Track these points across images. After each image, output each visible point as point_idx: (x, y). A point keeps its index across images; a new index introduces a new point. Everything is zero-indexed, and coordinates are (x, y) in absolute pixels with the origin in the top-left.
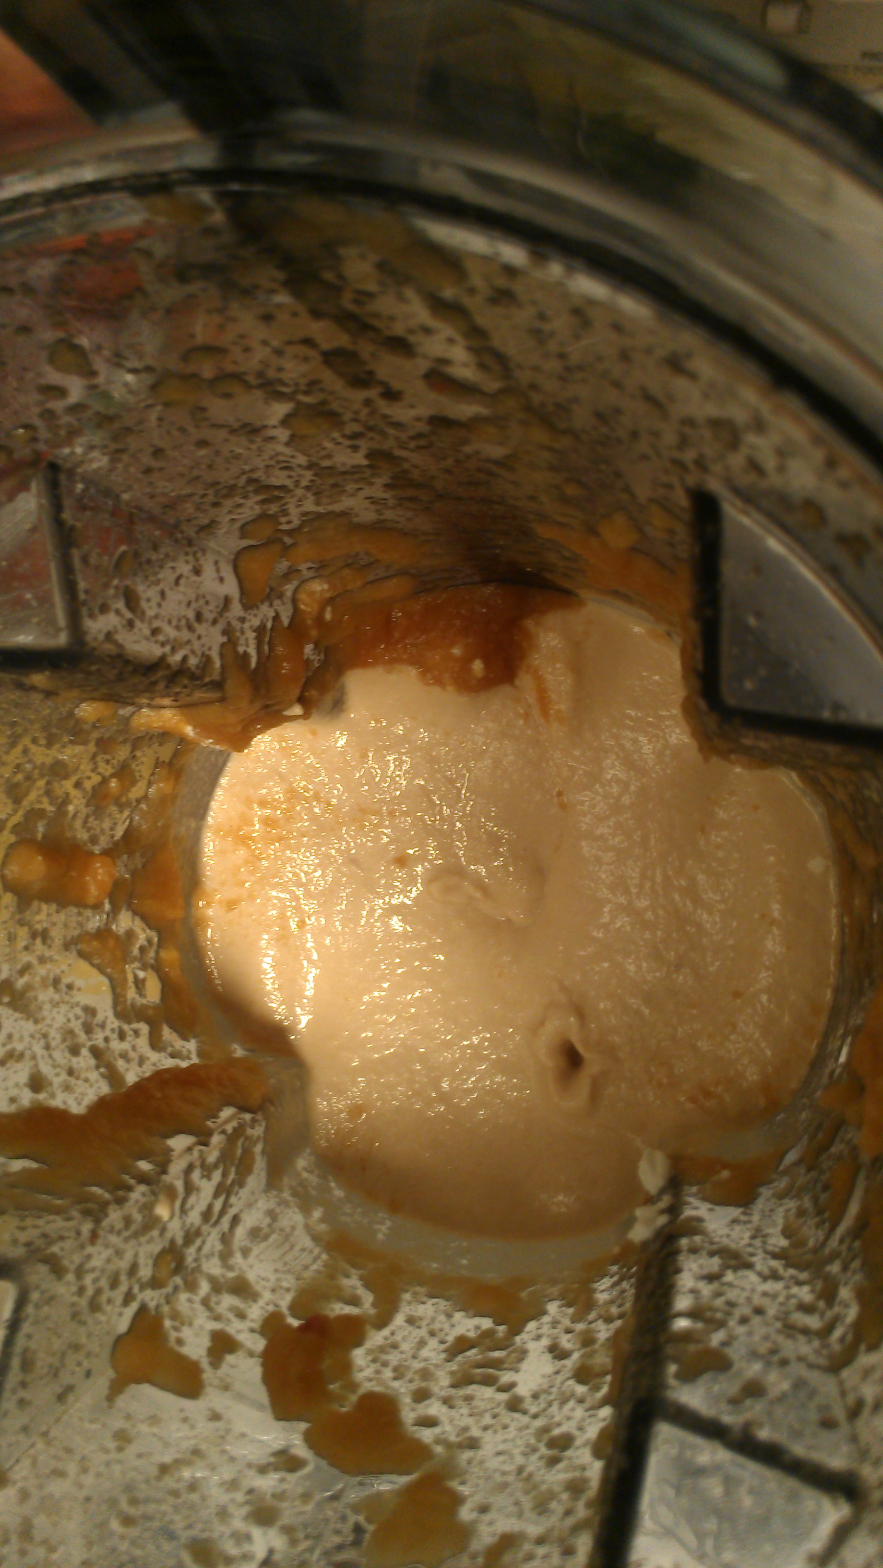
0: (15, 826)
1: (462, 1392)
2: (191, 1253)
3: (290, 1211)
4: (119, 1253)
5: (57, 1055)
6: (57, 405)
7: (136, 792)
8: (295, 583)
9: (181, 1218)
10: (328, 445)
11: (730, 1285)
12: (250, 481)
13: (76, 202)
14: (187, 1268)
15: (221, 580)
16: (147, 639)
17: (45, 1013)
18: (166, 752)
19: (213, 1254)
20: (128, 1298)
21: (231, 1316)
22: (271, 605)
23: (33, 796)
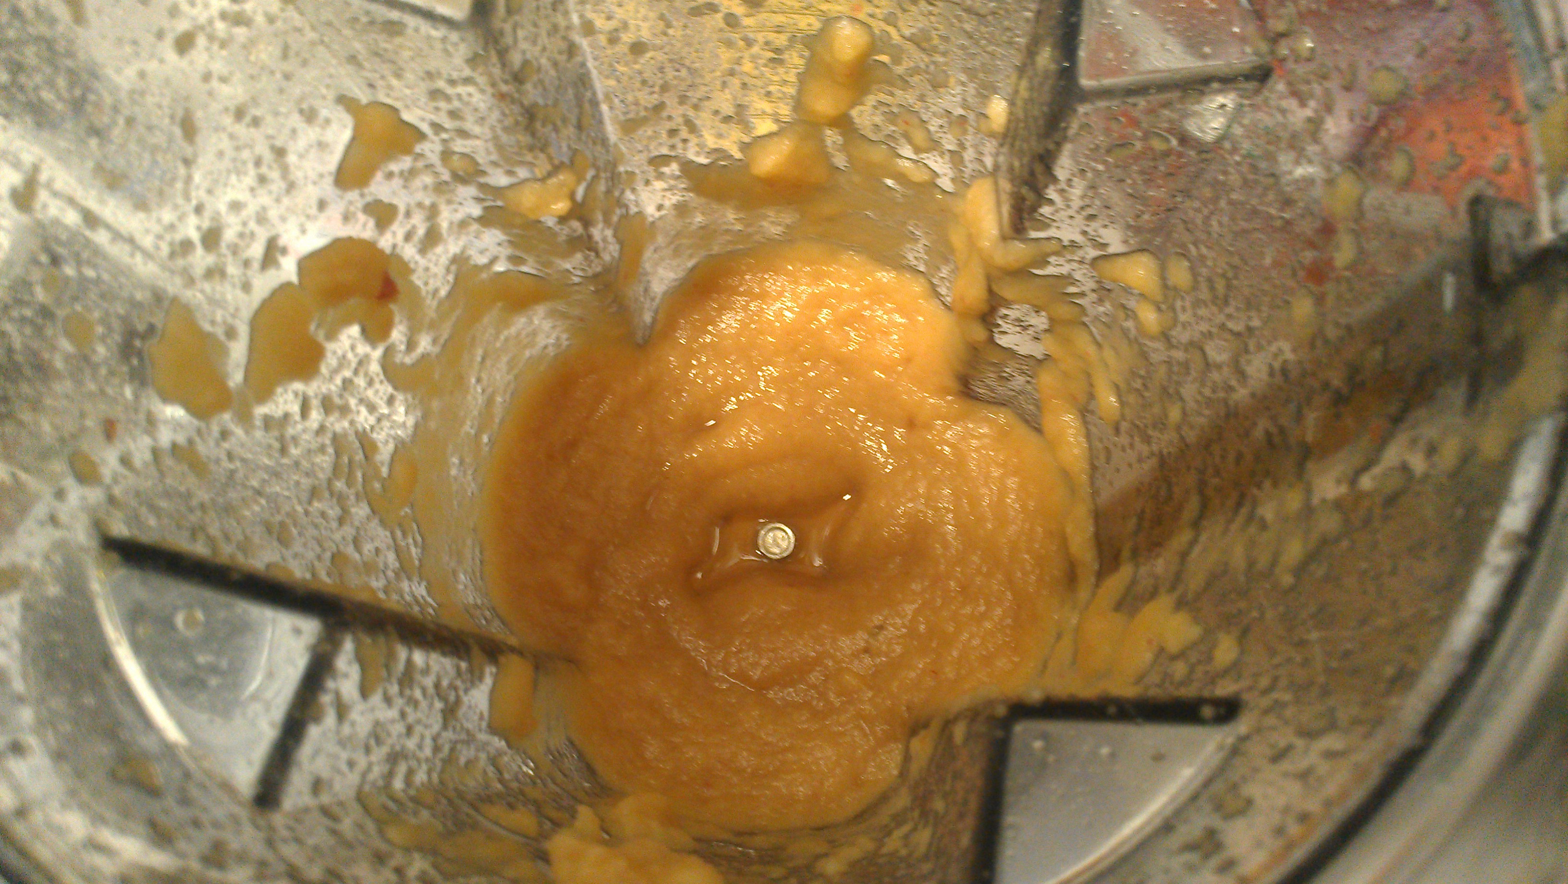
0: (889, 35)
1: (329, 444)
11: (431, 705)
14: (457, 185)
16: (1077, 164)
20: (437, 127)
21: (408, 227)
23: (915, 53)
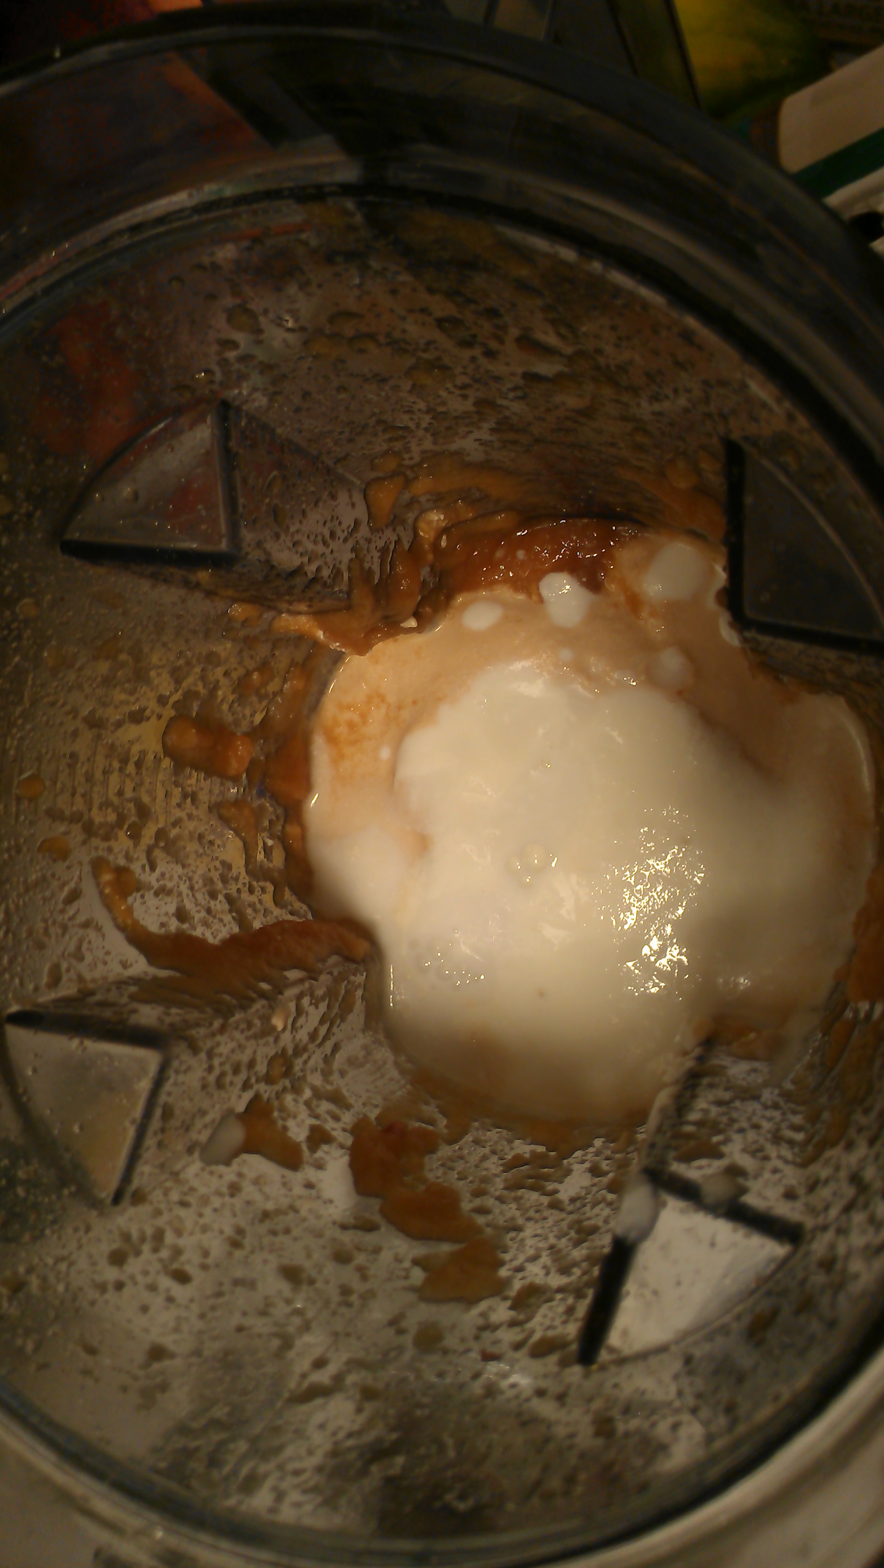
0: (176, 703)
1: (513, 1194)
2: (298, 1063)
3: (383, 1050)
4: (241, 1047)
5: (199, 896)
6: (231, 355)
7: (272, 687)
8: (416, 513)
9: (292, 1032)
10: (443, 394)
11: (736, 1109)
12: (380, 422)
13: (255, 206)
14: (295, 1075)
15: (353, 505)
16: (289, 549)
17: (190, 861)
18: (299, 655)
19: (316, 1070)
20: (246, 1086)
21: (328, 1117)
22: (394, 530)
23: (190, 680)
